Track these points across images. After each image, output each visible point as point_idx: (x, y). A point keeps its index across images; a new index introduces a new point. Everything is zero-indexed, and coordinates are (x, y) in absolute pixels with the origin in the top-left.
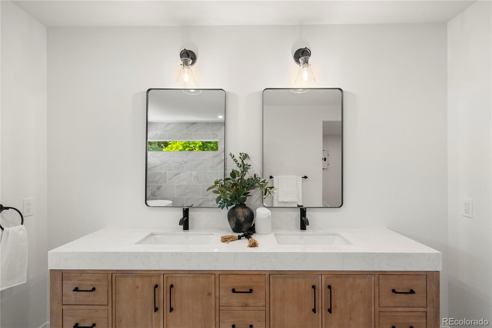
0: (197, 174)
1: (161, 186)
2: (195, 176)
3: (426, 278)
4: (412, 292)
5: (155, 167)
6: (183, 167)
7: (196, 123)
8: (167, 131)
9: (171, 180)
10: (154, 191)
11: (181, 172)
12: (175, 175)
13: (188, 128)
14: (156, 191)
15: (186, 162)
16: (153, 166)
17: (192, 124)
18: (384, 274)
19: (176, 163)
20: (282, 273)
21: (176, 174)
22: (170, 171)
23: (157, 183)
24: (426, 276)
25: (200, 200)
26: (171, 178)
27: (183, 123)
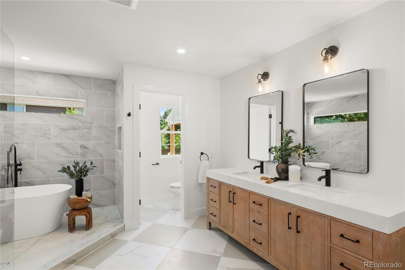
0: (358, 143)
1: (325, 152)
2: (356, 144)
3: (372, 235)
4: (358, 241)
5: (320, 136)
6: (344, 136)
7: (357, 96)
8: (330, 107)
9: (333, 147)
10: (319, 155)
11: (342, 141)
12: (337, 144)
13: (349, 102)
14: (320, 156)
15: (347, 132)
16: (318, 136)
17: (352, 98)
18: (334, 219)
19: (338, 133)
20: (274, 199)
21: (338, 142)
22: (332, 139)
23: (321, 149)
24: (372, 233)
25: (361, 167)
26: (333, 146)
27: (344, 98)
